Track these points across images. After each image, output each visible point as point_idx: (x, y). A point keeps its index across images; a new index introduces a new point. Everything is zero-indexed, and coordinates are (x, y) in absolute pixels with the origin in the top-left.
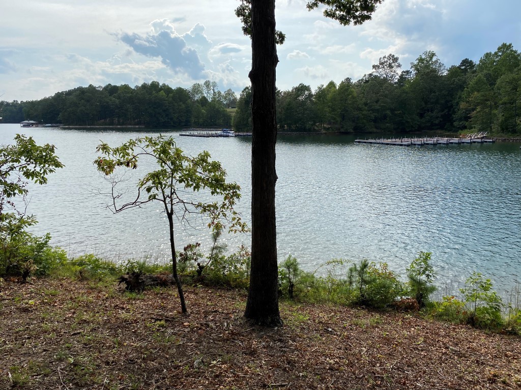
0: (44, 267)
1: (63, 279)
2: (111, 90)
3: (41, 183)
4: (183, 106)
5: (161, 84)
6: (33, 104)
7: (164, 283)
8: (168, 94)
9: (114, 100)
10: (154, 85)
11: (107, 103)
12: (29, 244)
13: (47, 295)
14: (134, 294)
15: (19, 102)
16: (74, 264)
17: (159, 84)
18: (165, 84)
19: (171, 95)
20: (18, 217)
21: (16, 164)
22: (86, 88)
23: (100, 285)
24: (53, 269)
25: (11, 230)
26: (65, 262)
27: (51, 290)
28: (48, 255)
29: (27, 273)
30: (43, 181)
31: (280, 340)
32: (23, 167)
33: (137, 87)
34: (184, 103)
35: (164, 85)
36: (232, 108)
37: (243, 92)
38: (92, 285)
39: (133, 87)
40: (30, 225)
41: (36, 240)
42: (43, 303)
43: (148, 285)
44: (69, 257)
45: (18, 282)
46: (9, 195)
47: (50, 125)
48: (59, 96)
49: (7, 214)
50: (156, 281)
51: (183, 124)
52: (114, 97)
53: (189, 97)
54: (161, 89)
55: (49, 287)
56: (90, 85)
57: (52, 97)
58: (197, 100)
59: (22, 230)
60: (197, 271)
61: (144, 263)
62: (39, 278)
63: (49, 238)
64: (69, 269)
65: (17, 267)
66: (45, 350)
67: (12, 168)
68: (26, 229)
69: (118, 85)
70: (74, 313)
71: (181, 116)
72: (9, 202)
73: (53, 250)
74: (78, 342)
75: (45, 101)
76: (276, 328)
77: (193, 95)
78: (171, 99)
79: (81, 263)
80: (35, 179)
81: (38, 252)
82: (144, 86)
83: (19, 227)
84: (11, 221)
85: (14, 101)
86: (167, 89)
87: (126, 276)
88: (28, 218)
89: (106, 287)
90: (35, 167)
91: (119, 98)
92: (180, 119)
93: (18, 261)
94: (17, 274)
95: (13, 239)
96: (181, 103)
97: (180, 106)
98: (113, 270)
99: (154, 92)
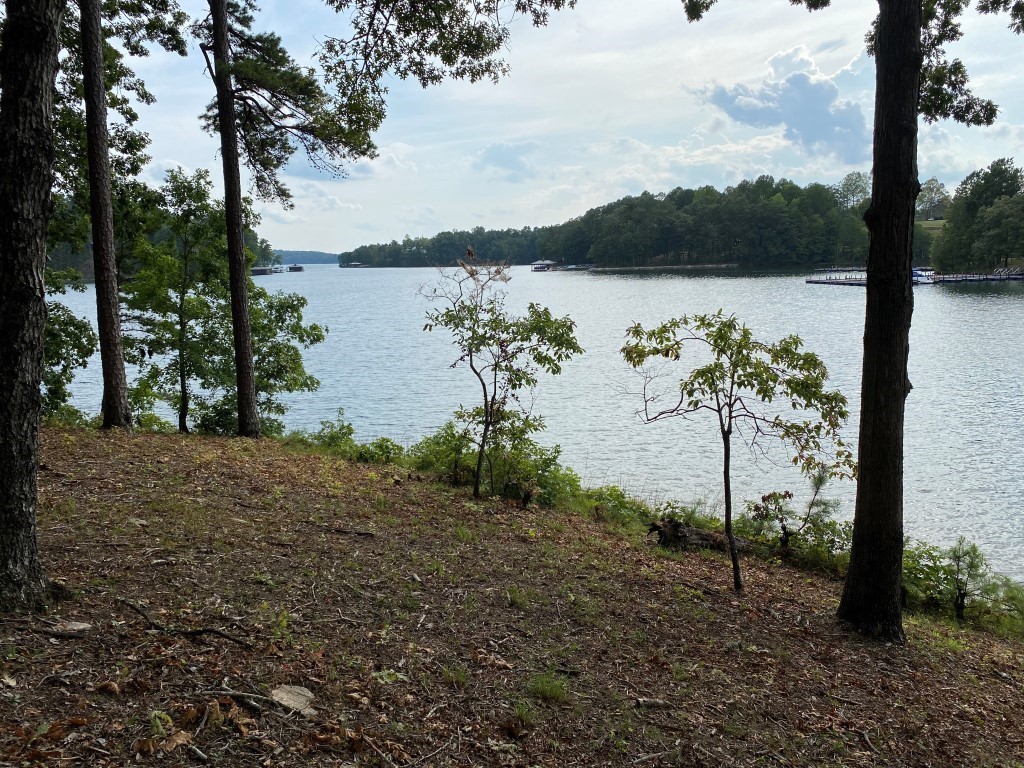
0: (550, 494)
1: (572, 515)
2: (681, 198)
3: (554, 372)
4: (821, 221)
5: (777, 181)
6: (551, 232)
7: (718, 547)
8: (790, 201)
9: (685, 217)
10: (764, 184)
11: (672, 223)
12: (533, 457)
13: (551, 529)
14: (668, 553)
15: (532, 230)
16: (589, 497)
17: (772, 179)
18: (784, 180)
19: (795, 201)
20: (523, 416)
21: (526, 344)
22: (637, 198)
23: (621, 530)
24: (560, 499)
25: (514, 434)
26: (577, 493)
27: (556, 524)
28: (555, 477)
29: (528, 498)
30: (557, 370)
31: (887, 661)
32: (534, 350)
33: (729, 189)
34: (822, 216)
35: (784, 182)
36: (936, 219)
37: (964, 183)
38: (611, 528)
39: (721, 189)
40: (536, 429)
41: (542, 452)
42: (545, 537)
43: (692, 544)
44: (584, 485)
45: (517, 507)
46: (514, 387)
47: (574, 266)
48: (592, 214)
49: (510, 411)
50: (707, 540)
51: (818, 258)
52: (686, 212)
53: (836, 202)
54: (777, 190)
55: (554, 519)
56: (645, 194)
57: (582, 219)
58: (853, 208)
59: (526, 436)
60: (781, 539)
61: (693, 512)
62: (542, 508)
63: (558, 452)
64: (581, 503)
65: (517, 487)
66: (544, 584)
67: (521, 350)
68: (530, 435)
69: (695, 187)
70: (581, 556)
71: (815, 243)
72: (513, 395)
73: (561, 472)
74: (582, 586)
75: (570, 225)
76: (889, 644)
77: (846, 197)
78: (795, 209)
79: (600, 496)
80: (547, 366)
81: (544, 471)
82: (744, 187)
83: (523, 432)
84: (514, 422)
85: (525, 228)
86: (789, 190)
87: (659, 523)
88: (535, 420)
89: (629, 535)
90: (548, 350)
91: (693, 212)
92: (812, 247)
93: (518, 479)
94: (516, 497)
95: (514, 447)
96: (817, 215)
97: (815, 221)
98: (644, 514)
99: (762, 197)
